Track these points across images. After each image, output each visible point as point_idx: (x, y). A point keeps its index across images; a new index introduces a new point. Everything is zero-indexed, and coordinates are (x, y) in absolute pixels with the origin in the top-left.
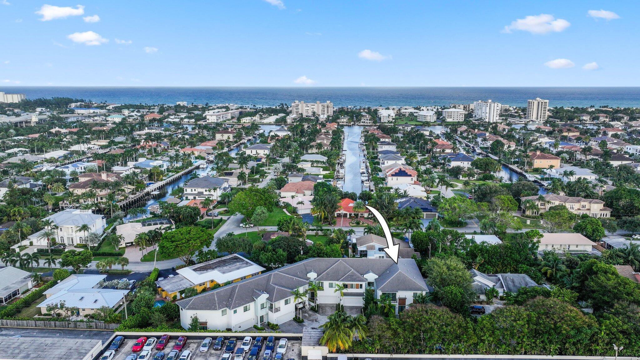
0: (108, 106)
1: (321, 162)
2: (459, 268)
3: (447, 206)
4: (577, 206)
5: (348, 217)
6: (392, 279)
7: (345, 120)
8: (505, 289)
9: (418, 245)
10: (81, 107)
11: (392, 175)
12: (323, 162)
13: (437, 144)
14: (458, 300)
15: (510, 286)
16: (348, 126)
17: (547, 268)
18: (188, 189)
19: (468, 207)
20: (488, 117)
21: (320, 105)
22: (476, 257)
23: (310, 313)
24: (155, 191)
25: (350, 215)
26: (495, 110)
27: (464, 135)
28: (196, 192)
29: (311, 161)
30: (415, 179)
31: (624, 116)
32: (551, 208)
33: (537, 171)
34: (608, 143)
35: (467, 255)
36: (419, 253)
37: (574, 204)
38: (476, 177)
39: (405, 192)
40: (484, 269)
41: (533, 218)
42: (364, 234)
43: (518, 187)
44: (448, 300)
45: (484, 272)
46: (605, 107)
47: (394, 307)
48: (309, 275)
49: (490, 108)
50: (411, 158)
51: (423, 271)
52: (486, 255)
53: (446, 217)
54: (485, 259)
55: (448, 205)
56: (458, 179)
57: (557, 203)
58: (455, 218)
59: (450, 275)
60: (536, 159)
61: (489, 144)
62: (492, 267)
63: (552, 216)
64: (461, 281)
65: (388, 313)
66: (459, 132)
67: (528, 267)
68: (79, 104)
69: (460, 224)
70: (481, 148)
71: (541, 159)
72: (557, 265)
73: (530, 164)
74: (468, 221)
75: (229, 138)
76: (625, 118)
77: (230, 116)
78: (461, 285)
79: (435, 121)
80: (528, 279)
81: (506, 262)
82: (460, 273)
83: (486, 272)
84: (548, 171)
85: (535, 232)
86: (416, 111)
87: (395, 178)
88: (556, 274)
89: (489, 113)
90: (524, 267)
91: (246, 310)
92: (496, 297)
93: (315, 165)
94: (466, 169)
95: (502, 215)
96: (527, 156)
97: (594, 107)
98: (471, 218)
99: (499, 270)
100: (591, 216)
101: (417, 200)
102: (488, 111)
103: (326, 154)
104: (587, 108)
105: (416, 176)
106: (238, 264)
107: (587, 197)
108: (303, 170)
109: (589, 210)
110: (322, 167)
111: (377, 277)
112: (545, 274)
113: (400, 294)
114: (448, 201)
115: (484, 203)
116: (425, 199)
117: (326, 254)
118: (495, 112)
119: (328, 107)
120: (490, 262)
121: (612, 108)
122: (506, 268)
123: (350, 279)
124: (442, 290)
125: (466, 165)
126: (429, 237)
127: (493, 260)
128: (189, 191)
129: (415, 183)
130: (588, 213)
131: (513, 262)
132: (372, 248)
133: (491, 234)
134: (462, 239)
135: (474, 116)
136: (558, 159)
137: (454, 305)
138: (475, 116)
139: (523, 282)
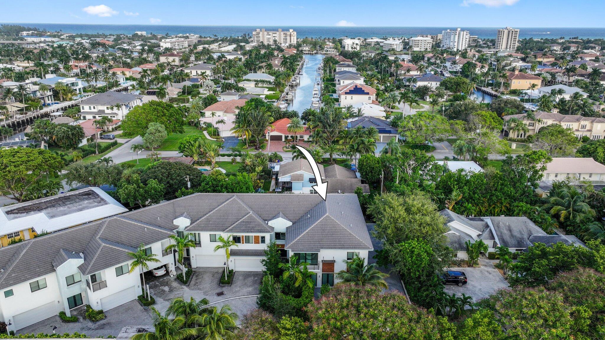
0: (63, 35)
1: (267, 82)
2: (426, 210)
3: (411, 125)
4: (575, 126)
5: (283, 139)
6: (312, 229)
7: (307, 49)
8: (497, 240)
9: (367, 174)
10: (32, 35)
11: (346, 93)
12: (270, 83)
13: (402, 66)
14: (423, 265)
15: (505, 237)
16: (310, 54)
17: (560, 207)
18: (85, 107)
19: (438, 125)
20: (456, 47)
21: (282, 33)
22: (451, 191)
23: (175, 284)
24: (57, 111)
25: (286, 137)
26: (464, 39)
27: (431, 61)
28: (96, 110)
29: (255, 81)
30: (373, 97)
31: (596, 46)
32: (542, 129)
33: (514, 92)
34: (588, 67)
35: (437, 188)
36: (367, 186)
37: (571, 123)
38: (445, 97)
39: (359, 110)
40: (463, 209)
41: (518, 141)
42: (293, 159)
43: (499, 104)
44: (405, 266)
45: (462, 213)
46: (575, 38)
47: (313, 277)
48: (176, 222)
49: (459, 37)
50: (372, 79)
51: (368, 213)
52: (465, 187)
53: (409, 139)
54: (464, 193)
55: (411, 123)
56: (424, 100)
57: (550, 122)
58: (420, 139)
59: (410, 222)
60: (514, 79)
61: (459, 67)
62: (473, 206)
63: (552, 135)
64: (430, 233)
65: (301, 289)
66: (426, 59)
67: (529, 206)
68: (31, 32)
69: (426, 148)
70: (450, 72)
71: (520, 79)
72: (575, 202)
73: (507, 85)
74: (436, 144)
75: (174, 61)
76: (597, 48)
77: (187, 44)
78: (429, 238)
79: (401, 51)
80: (532, 225)
81: (494, 198)
82: (428, 219)
83: (465, 213)
84: (529, 92)
85: (540, 154)
86: (382, 40)
87: (349, 96)
88: (574, 217)
89: (458, 42)
90: (522, 206)
91: (36, 288)
92: (483, 254)
93: (260, 85)
94: (434, 89)
95: (485, 134)
96: (504, 76)
97: (563, 38)
98: (440, 140)
99: (483, 210)
100: (591, 138)
101: (373, 120)
102: (456, 40)
103: (275, 74)
104: (556, 39)
105: (375, 95)
106: (86, 202)
107: (585, 115)
108: (243, 89)
109: (590, 131)
110: (267, 88)
111: (290, 224)
112: (556, 216)
113: (325, 255)
114: (412, 118)
115: (458, 122)
116: (384, 119)
117: (226, 188)
118: (464, 40)
119: (290, 36)
120: (471, 198)
121: (581, 39)
122: (494, 208)
123: (243, 228)
124: (396, 249)
125: (434, 85)
126: (382, 163)
127: (476, 195)
128: (86, 108)
129: (373, 102)
130: (588, 134)
131: (506, 199)
132: (300, 178)
133: (468, 160)
134: (430, 164)
135: (441, 46)
136: (539, 79)
137: (415, 274)
138: (443, 46)
139: (525, 230)
